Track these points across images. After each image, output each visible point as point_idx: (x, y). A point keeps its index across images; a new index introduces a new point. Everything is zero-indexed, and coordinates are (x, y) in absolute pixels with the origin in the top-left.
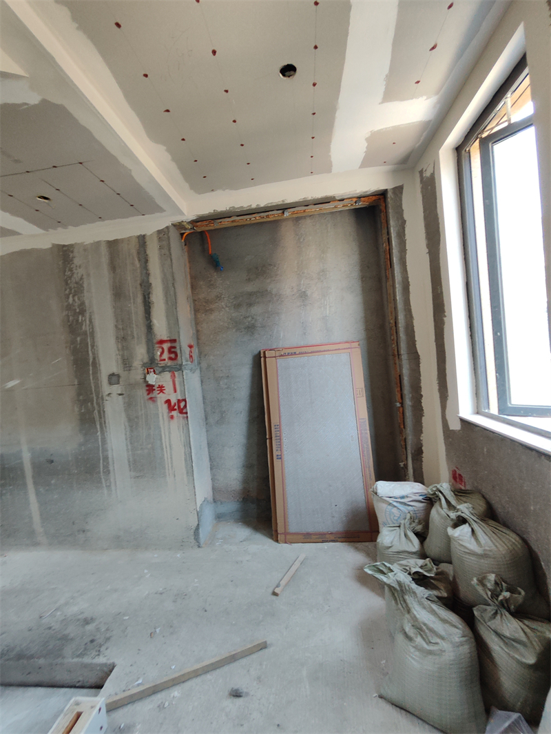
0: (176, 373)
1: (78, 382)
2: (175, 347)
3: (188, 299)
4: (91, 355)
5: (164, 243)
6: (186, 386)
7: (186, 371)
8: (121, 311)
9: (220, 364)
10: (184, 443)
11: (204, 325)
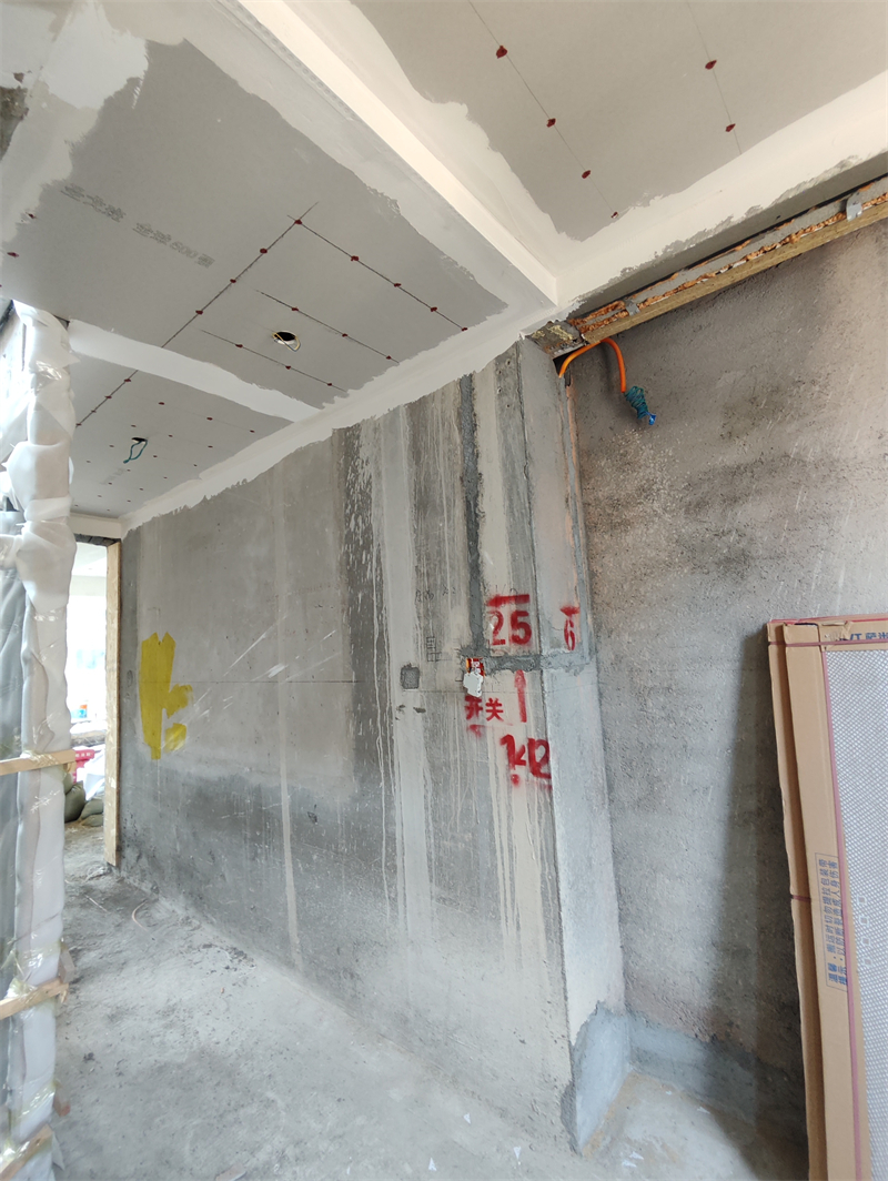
0: (527, 675)
1: (356, 677)
2: (525, 614)
3: (567, 501)
4: (376, 626)
5: (510, 381)
6: (548, 709)
7: (552, 671)
8: (427, 539)
9: (647, 654)
10: (542, 850)
11: (609, 560)
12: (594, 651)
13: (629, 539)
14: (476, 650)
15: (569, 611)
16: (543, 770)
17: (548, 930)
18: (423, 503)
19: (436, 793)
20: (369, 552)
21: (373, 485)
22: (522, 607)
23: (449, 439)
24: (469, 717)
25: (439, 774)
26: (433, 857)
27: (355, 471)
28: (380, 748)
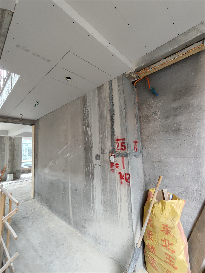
0: (125, 158)
1: (86, 157)
2: (124, 143)
3: (135, 116)
4: (90, 145)
5: (121, 87)
6: (130, 166)
7: (131, 157)
8: (102, 125)
9: (155, 153)
10: (128, 200)
11: (145, 130)
12: (141, 152)
13: (150, 125)
14: (113, 151)
15: (135, 142)
16: (128, 181)
17: (129, 220)
18: (101, 117)
19: (103, 185)
20: (88, 128)
21: (90, 112)
22: (124, 141)
23: (107, 101)
24: (111, 167)
25: (104, 180)
26: (103, 200)
27: (86, 109)
28: (91, 174)
